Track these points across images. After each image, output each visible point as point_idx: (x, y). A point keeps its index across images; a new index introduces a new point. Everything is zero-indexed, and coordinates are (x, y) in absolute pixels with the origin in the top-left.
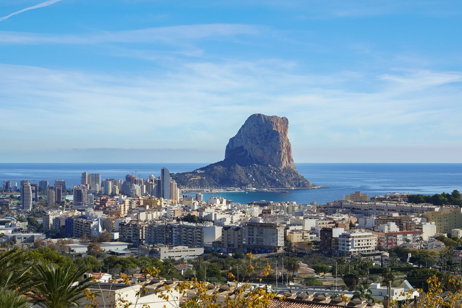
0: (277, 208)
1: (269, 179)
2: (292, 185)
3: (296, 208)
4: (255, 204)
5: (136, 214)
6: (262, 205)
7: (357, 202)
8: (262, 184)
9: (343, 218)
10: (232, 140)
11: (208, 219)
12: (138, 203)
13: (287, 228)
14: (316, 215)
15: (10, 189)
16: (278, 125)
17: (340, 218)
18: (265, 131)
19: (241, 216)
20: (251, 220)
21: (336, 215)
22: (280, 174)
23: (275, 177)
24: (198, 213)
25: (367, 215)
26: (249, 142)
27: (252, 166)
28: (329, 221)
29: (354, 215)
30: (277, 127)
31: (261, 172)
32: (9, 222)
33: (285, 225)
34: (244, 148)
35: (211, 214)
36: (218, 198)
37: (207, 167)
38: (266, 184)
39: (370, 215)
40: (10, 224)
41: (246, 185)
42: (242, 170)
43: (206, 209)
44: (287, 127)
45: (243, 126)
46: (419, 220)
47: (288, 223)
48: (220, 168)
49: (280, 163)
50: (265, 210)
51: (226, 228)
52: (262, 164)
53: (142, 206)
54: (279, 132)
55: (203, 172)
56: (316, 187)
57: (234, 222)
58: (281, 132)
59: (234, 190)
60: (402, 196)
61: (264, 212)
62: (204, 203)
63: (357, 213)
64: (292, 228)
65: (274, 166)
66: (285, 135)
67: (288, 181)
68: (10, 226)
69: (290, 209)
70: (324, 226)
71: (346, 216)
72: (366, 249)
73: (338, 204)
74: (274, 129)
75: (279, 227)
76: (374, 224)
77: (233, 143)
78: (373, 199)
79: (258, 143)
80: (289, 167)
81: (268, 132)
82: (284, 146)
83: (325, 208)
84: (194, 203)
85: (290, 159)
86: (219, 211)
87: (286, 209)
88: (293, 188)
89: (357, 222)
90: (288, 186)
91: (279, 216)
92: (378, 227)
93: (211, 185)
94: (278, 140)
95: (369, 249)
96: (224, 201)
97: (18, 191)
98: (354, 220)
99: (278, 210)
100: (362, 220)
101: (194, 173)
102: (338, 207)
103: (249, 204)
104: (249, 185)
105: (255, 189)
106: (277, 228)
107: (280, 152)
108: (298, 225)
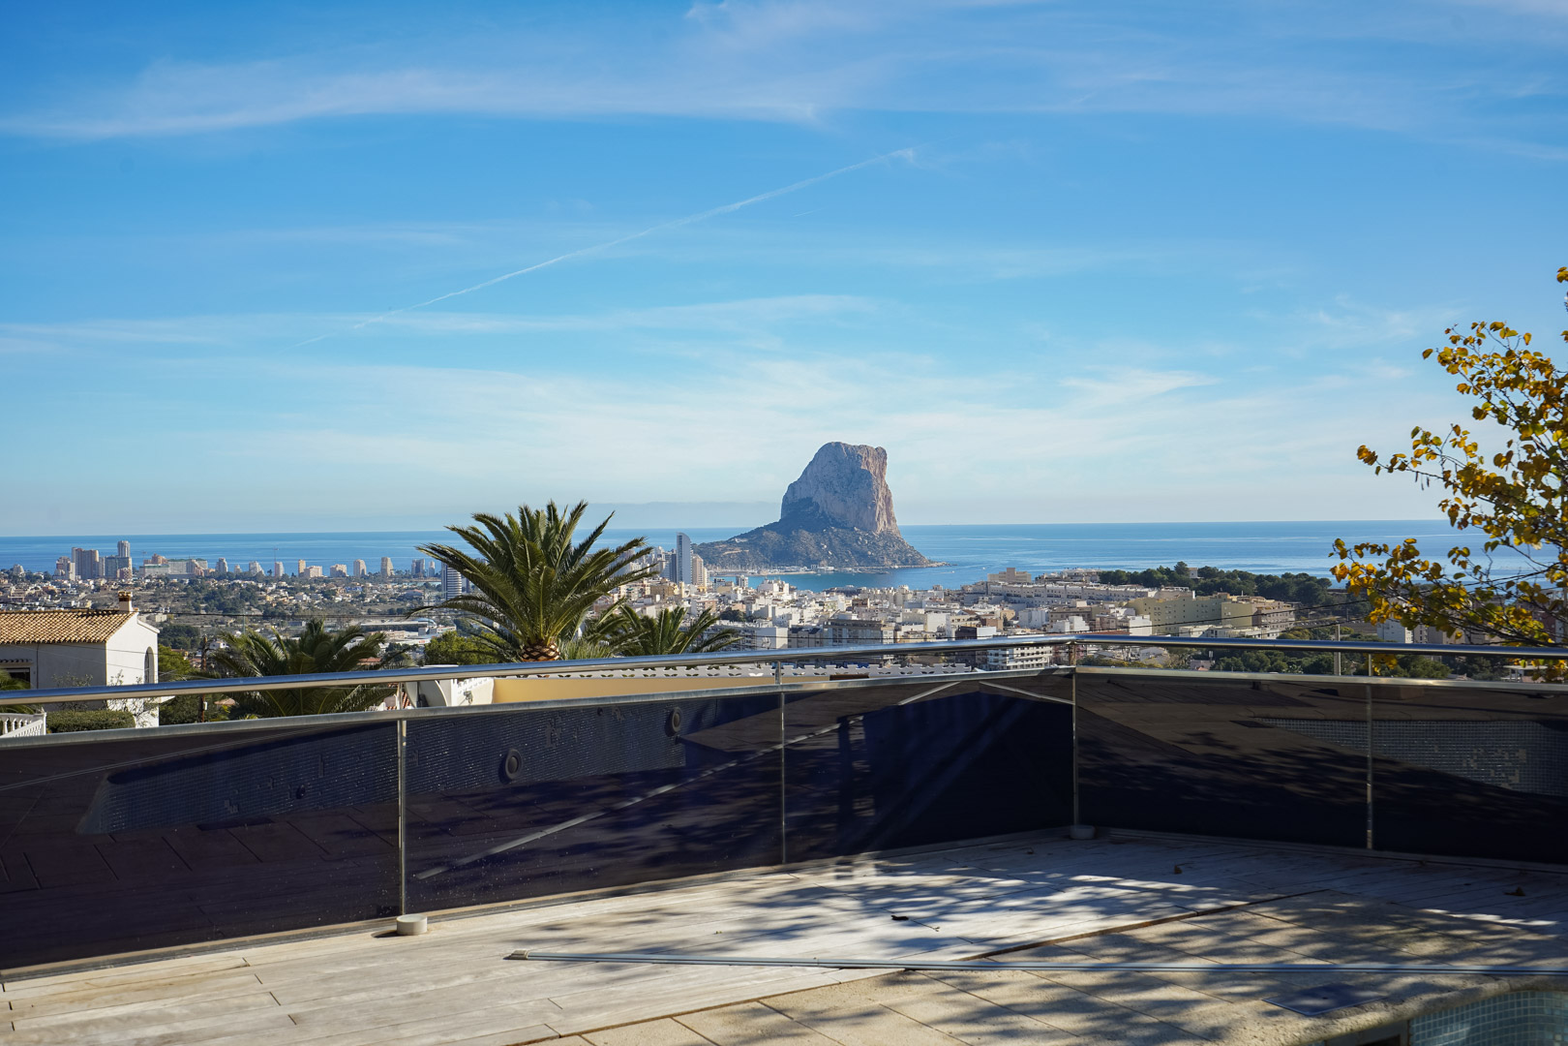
0: (875, 597)
1: (855, 552)
2: (895, 562)
3: (910, 597)
4: (838, 592)
5: (640, 609)
6: (848, 594)
7: (1014, 583)
8: (843, 560)
9: (991, 610)
10: (792, 487)
11: (762, 614)
12: (642, 591)
13: (897, 629)
14: (945, 606)
15: (424, 572)
16: (870, 460)
17: (987, 611)
18: (847, 471)
19: (817, 611)
20: (834, 616)
21: (980, 605)
22: (874, 543)
23: (865, 549)
24: (745, 606)
25: (1030, 605)
26: (821, 490)
27: (827, 530)
28: (968, 617)
29: (1010, 605)
30: (868, 463)
31: (842, 541)
32: (425, 626)
33: (894, 624)
34: (814, 500)
35: (767, 606)
36: (775, 582)
37: (752, 532)
38: (851, 560)
39: (1037, 606)
40: (427, 629)
41: (817, 562)
42: (810, 537)
43: (757, 600)
44: (884, 463)
45: (811, 463)
46: (1122, 611)
47: (899, 620)
48: (773, 535)
49: (874, 525)
50: (857, 600)
51: (795, 630)
52: (843, 528)
53: (649, 596)
54: (872, 472)
55: (745, 540)
56: (935, 565)
57: (805, 621)
58: (875, 473)
59: (798, 571)
60: (1089, 574)
61: (856, 604)
62: (752, 590)
63: (1015, 602)
64: (905, 629)
65: (864, 529)
66: (882, 477)
67: (888, 555)
68: (428, 633)
69: (900, 598)
70: (962, 624)
71: (996, 608)
72: (1034, 662)
73: (982, 589)
74: (862, 467)
75: (884, 626)
76: (1044, 619)
77: (794, 493)
78: (1039, 579)
79: (836, 492)
80: (889, 532)
81: (853, 473)
82: (880, 496)
83: (959, 594)
84: (736, 590)
85: (890, 518)
86: (779, 603)
87: (891, 598)
88: (897, 567)
89: (1016, 618)
90: (888, 563)
91: (881, 610)
92: (1054, 625)
93: (758, 564)
94: (870, 485)
95: (1039, 661)
96: (786, 587)
97: (437, 576)
98: (1010, 614)
99: (877, 601)
100: (1023, 614)
101: (730, 542)
102: (982, 594)
103: (828, 592)
104: (822, 563)
105: (832, 568)
106: (882, 629)
107: (874, 505)
108: (916, 624)
